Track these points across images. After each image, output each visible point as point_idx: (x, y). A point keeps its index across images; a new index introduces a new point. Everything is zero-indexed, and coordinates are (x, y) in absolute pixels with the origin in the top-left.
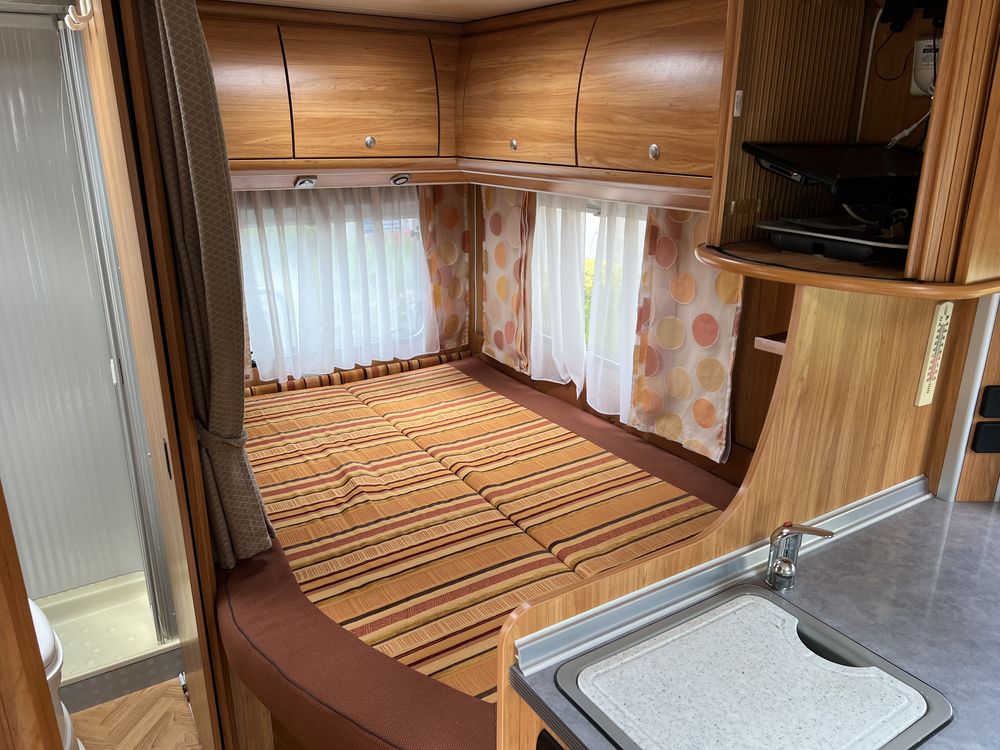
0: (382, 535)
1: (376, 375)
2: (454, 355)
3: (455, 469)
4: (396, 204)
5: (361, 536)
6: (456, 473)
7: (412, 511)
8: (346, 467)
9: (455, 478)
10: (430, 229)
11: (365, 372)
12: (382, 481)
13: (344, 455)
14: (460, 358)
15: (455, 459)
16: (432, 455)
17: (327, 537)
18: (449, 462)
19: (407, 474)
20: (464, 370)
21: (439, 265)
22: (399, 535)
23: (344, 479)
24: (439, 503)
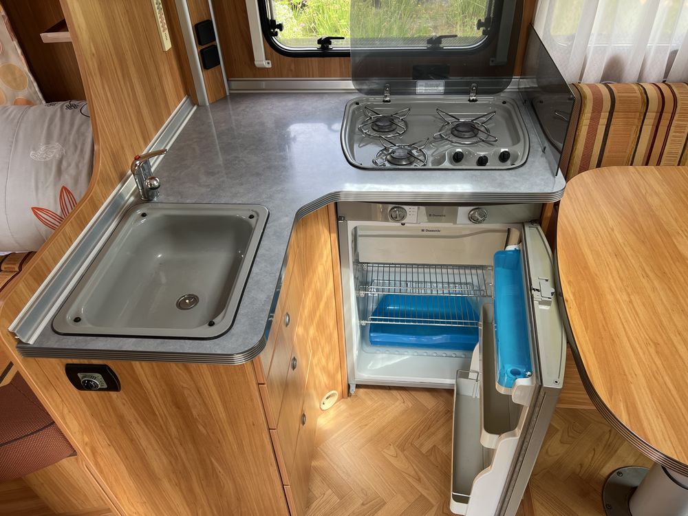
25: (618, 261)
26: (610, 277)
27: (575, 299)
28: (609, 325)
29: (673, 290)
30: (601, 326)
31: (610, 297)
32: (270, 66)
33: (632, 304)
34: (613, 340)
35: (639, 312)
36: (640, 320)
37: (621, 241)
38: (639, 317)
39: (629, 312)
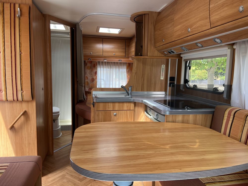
4: (122, 66)
32: (184, 90)
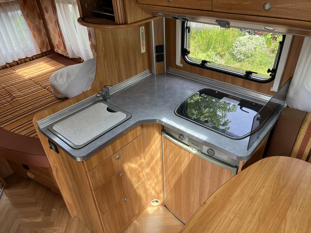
0: (22, 108)
1: (22, 63)
2: (47, 53)
3: (45, 87)
4: (11, 7)
5: (16, 109)
6: (45, 88)
7: (31, 100)
8: (11, 92)
9: (45, 89)
10: (26, 14)
11: (18, 63)
12: (22, 94)
13: (10, 88)
14: (50, 54)
15: (45, 85)
16: (38, 84)
17: (6, 111)
18: (43, 85)
19: (30, 91)
20: (50, 58)
21: (32, 25)
22: (27, 107)
23: (10, 95)
24: (39, 97)
25: (249, 202)
26: (236, 205)
27: (209, 205)
28: (210, 223)
29: (259, 227)
30: (206, 221)
31: (225, 213)
32: (182, 66)
33: (232, 222)
34: (204, 229)
35: (231, 226)
36: (226, 230)
37: (261, 194)
38: (227, 228)
39: (226, 223)
